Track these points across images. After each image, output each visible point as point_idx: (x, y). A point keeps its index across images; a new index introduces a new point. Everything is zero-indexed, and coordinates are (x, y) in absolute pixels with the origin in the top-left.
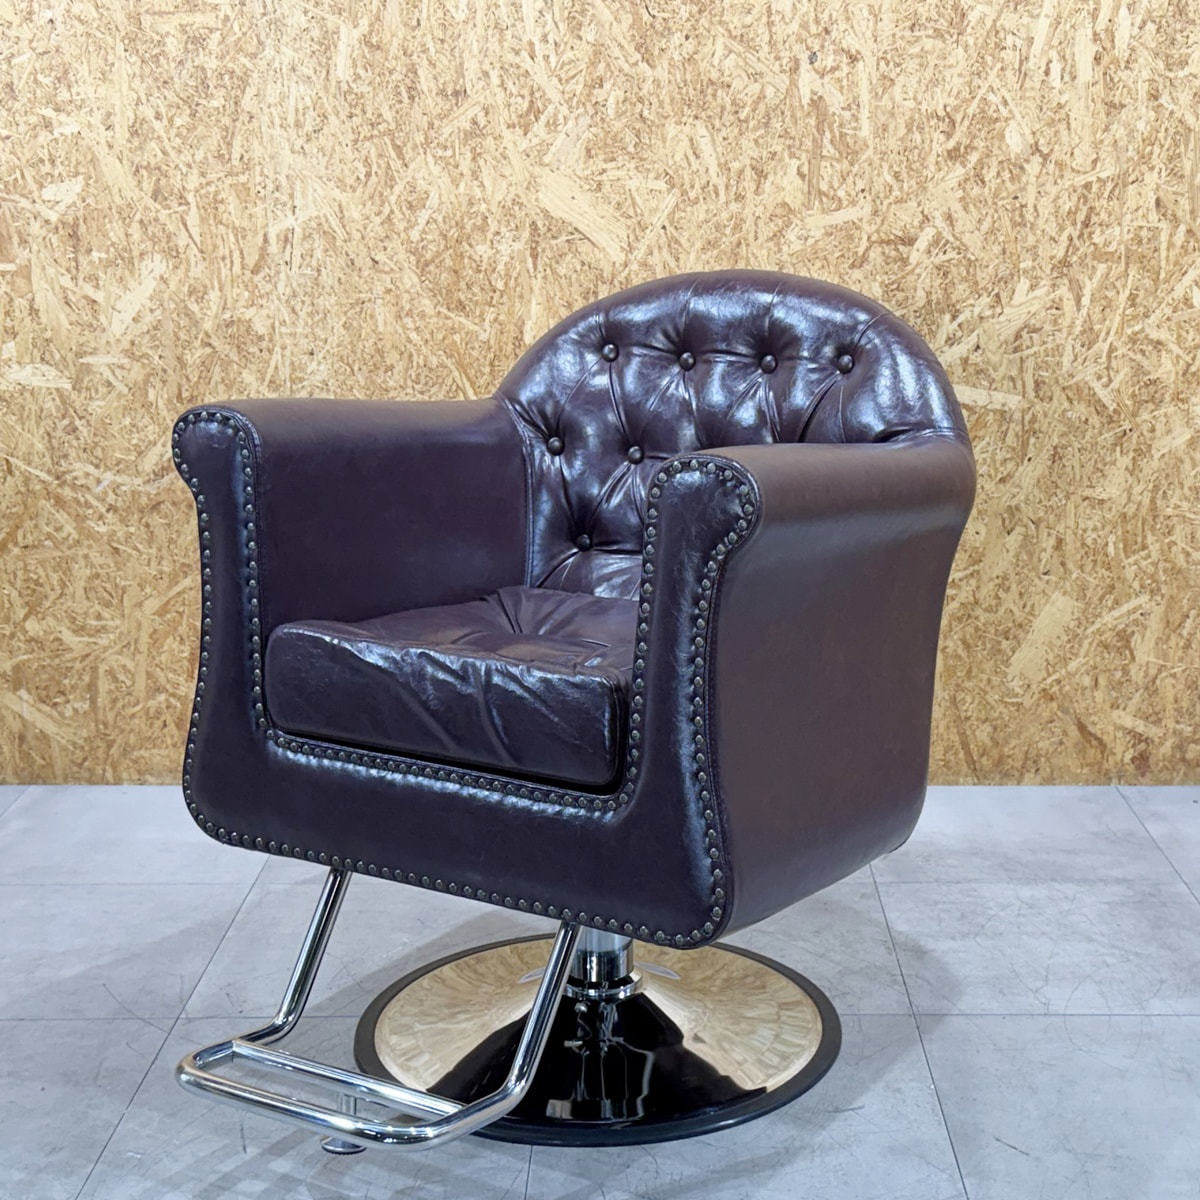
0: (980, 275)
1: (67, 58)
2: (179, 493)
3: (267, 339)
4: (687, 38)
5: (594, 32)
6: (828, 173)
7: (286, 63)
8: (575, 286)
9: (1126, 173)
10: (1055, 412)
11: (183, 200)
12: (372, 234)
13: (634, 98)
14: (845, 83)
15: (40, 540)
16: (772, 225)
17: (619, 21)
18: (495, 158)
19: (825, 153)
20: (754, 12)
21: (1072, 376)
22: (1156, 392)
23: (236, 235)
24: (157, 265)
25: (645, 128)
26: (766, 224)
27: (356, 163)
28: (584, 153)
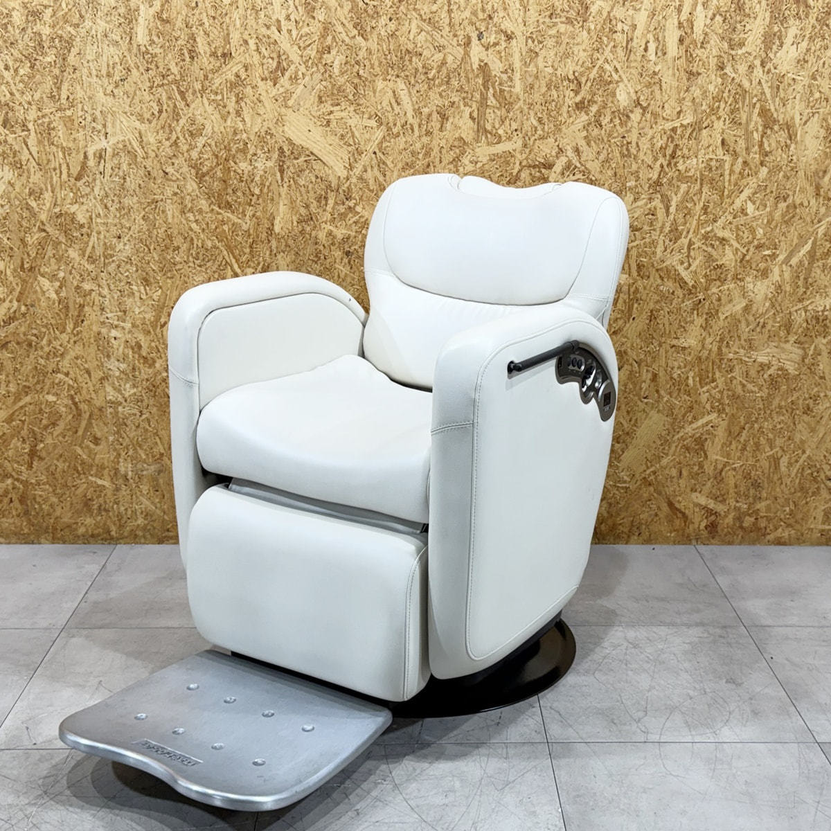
2: (21, 336)
3: (86, 226)
4: (391, 19)
5: (323, 14)
6: (492, 117)
7: (100, 30)
8: (311, 194)
9: (701, 121)
10: (651, 286)
11: (24, 127)
12: (163, 154)
13: (353, 62)
14: (503, 54)
16: (452, 153)
18: (253, 102)
19: (489, 103)
21: (663, 261)
22: (721, 273)
23: (64, 153)
24: (8, 174)
25: (361, 83)
26: (447, 152)
27: (151, 103)
28: (317, 99)
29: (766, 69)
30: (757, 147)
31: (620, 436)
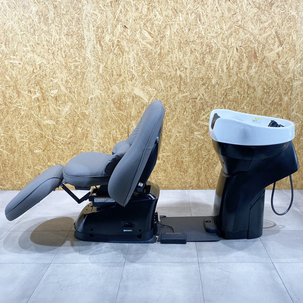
1: (55, 70)
2: (73, 141)
3: (88, 115)
4: (158, 66)
5: (143, 65)
6: (182, 87)
7: (91, 70)
9: (232, 87)
11: (74, 93)
13: (149, 76)
14: (185, 73)
16: (173, 96)
17: (147, 63)
18: (126, 86)
19: (182, 84)
20: (169, 61)
24: (70, 103)
25: (151, 80)
27: (103, 87)
28: (141, 84)
29: (248, 75)
30: (246, 93)
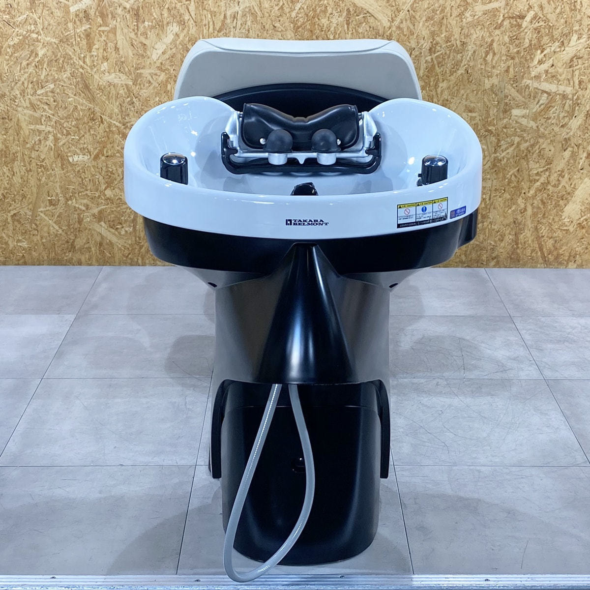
0: (555, 33)
10: (588, 95)
12: (274, 14)
15: (114, 153)
23: (211, 15)
26: (456, 9)
31: (564, 195)
